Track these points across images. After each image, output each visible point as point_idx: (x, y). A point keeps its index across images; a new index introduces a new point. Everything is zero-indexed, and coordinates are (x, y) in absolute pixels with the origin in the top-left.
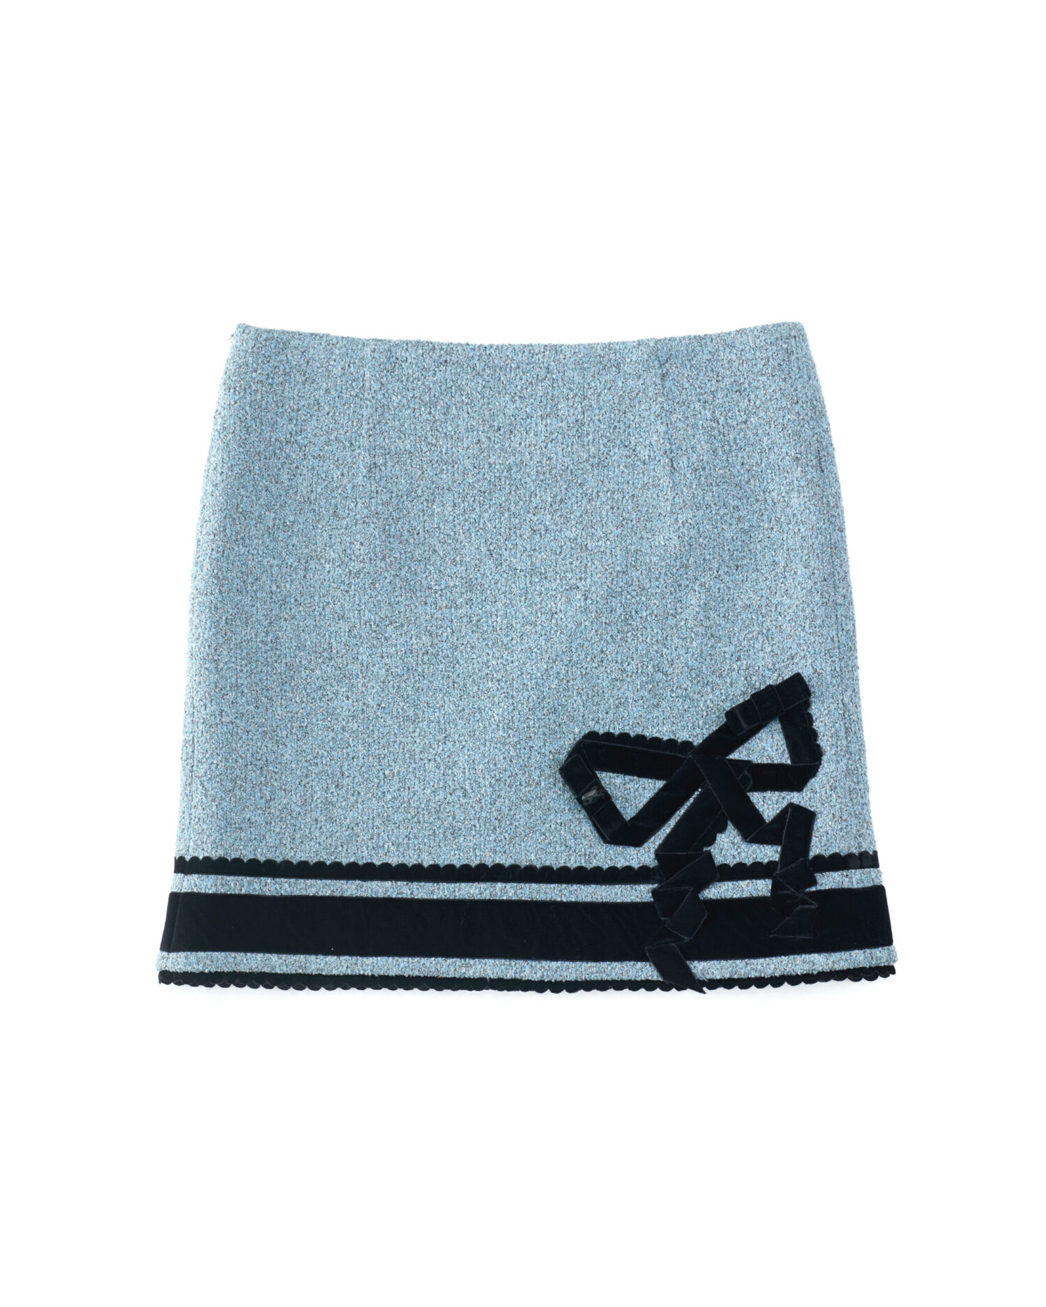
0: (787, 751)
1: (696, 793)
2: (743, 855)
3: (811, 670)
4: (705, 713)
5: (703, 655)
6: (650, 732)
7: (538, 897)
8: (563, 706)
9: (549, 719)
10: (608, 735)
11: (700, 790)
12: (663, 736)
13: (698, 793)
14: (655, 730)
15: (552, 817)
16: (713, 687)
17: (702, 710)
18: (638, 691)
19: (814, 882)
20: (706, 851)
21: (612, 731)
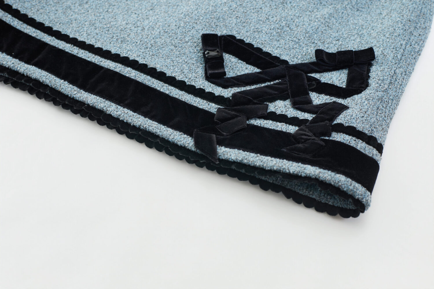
0: (345, 82)
1: (277, 81)
2: (288, 112)
3: (380, 52)
4: (304, 54)
5: (318, 30)
6: (266, 49)
7: (147, 83)
8: (224, 19)
9: (212, 21)
10: (242, 41)
11: (280, 80)
12: (273, 54)
13: (278, 81)
14: (270, 49)
15: (184, 57)
16: (316, 46)
17: (304, 52)
18: (270, 29)
19: (330, 136)
20: (266, 104)
21: (245, 40)
